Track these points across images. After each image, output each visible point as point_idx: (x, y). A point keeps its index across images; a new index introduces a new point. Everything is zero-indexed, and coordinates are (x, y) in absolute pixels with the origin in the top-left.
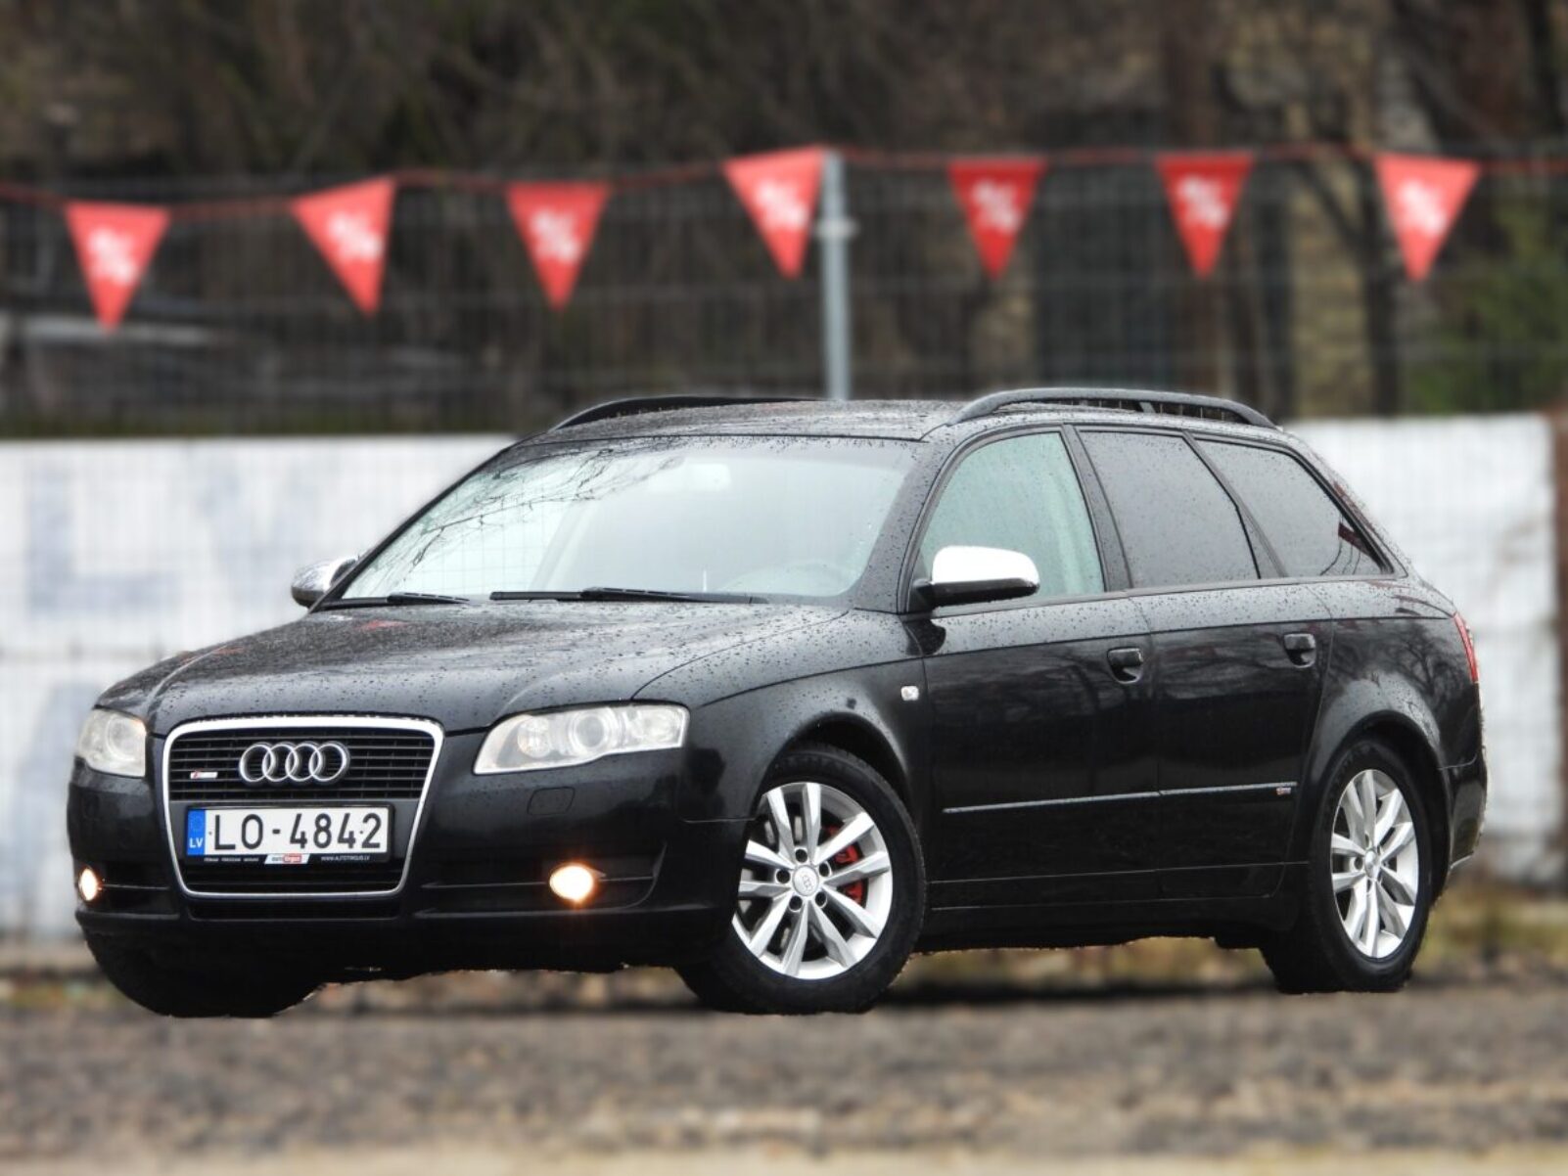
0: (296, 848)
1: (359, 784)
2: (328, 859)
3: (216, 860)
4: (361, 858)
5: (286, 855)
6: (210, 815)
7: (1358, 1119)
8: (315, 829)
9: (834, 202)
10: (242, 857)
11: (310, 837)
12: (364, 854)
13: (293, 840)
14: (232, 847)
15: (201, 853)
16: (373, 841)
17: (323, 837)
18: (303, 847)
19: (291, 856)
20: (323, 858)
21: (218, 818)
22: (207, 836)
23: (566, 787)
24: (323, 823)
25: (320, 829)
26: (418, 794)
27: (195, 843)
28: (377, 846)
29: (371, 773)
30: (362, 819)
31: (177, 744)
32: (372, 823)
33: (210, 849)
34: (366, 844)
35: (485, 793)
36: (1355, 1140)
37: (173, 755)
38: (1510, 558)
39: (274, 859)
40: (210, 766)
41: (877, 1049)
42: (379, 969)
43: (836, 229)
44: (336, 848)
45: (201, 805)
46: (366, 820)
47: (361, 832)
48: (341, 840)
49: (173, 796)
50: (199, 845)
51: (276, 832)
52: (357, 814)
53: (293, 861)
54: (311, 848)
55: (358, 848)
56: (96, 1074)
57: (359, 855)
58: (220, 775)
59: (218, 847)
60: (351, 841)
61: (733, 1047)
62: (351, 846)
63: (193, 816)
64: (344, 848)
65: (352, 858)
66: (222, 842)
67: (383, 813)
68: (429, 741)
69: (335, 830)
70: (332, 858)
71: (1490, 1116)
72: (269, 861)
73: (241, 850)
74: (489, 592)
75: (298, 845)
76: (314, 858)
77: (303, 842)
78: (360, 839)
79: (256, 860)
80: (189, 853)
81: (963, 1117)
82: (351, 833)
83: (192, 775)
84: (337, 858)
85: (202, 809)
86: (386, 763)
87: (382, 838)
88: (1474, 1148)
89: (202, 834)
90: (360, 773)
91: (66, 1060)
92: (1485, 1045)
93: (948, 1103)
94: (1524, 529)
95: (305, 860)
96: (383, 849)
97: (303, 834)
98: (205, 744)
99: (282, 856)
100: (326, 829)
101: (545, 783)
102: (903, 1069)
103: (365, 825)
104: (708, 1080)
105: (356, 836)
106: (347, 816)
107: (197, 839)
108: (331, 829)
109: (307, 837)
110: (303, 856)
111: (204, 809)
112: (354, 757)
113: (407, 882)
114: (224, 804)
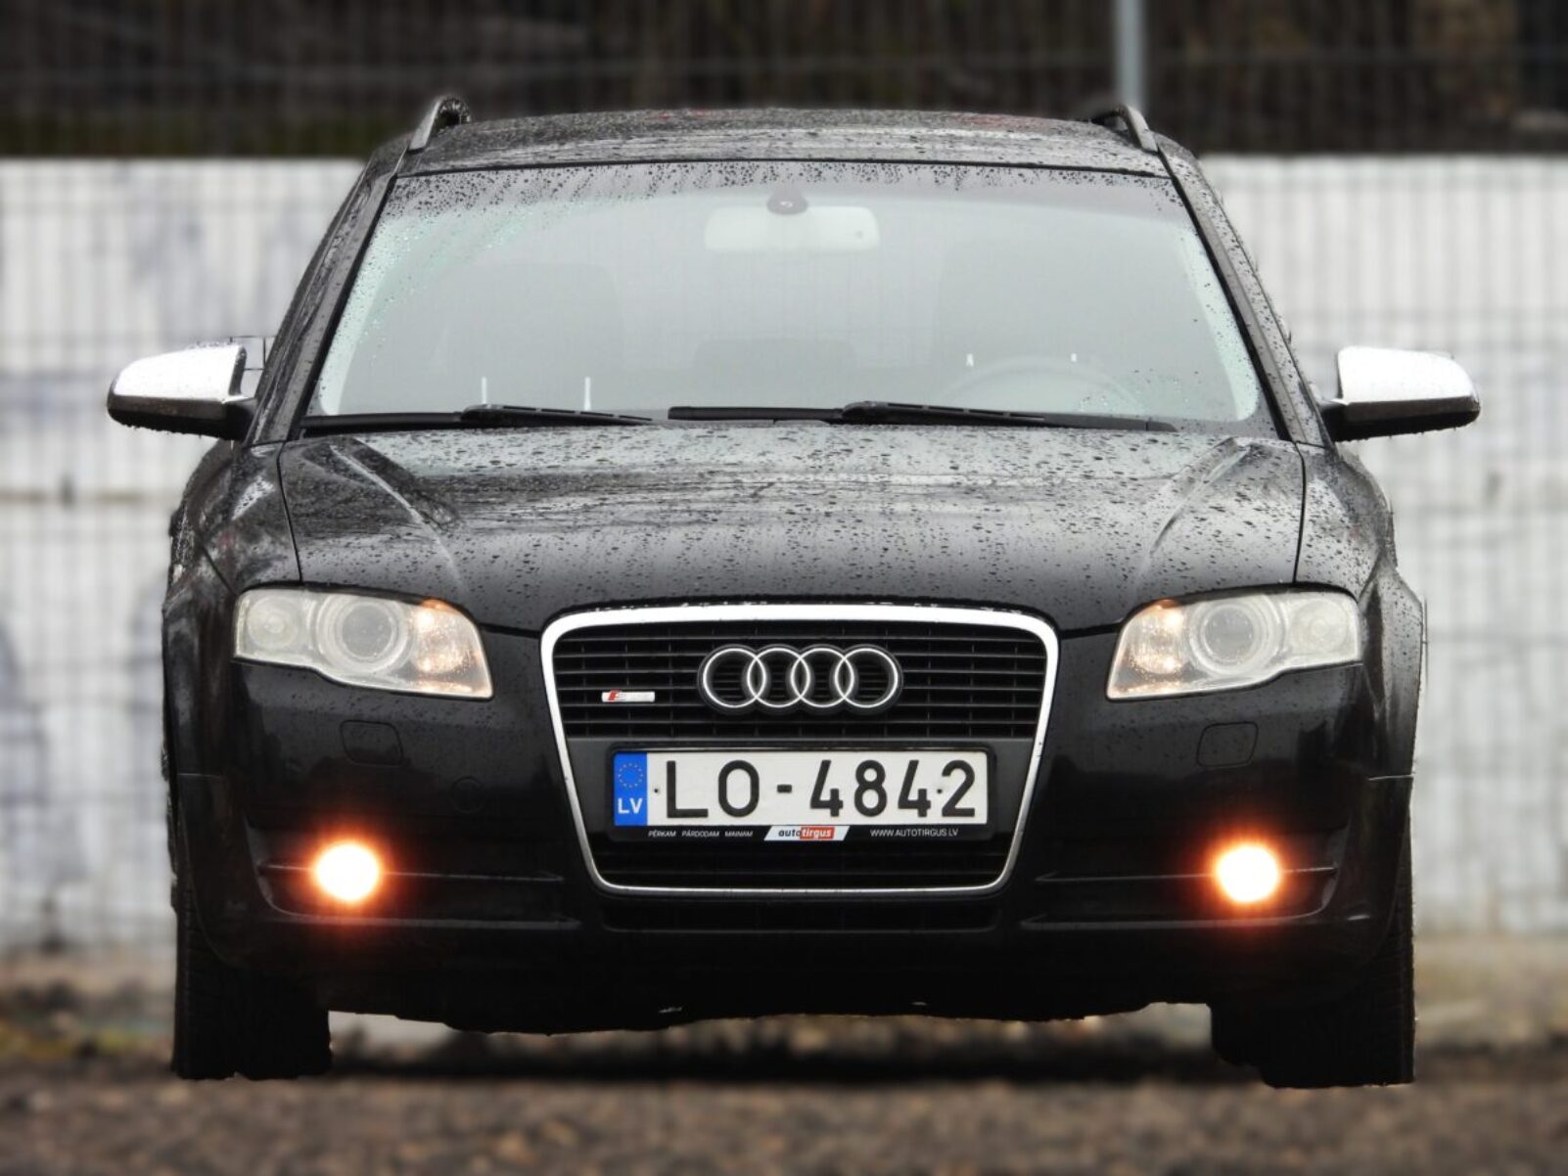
0: (823, 816)
1: (921, 713)
2: (882, 833)
3: (673, 834)
4: (943, 833)
5: (804, 827)
6: (656, 764)
8: (856, 785)
10: (722, 829)
11: (847, 798)
12: (948, 827)
13: (816, 803)
14: (703, 813)
15: (641, 824)
16: (961, 805)
17: (870, 799)
18: (835, 813)
19: (814, 828)
20: (874, 833)
21: (671, 768)
22: (650, 794)
23: (1246, 722)
24: (870, 775)
25: (864, 786)
26: (1031, 731)
27: (627, 805)
28: (970, 813)
29: (937, 696)
30: (941, 771)
31: (561, 645)
32: (959, 776)
33: (657, 815)
34: (949, 810)
35: (1134, 730)
37: (558, 664)
39: (782, 833)
40: (638, 683)
42: (680, 1009)
44: (894, 816)
45: (637, 744)
46: (947, 771)
47: (940, 791)
48: (904, 803)
49: (569, 731)
50: (636, 810)
51: (785, 789)
52: (931, 764)
53: (817, 836)
54: (850, 816)
55: (935, 816)
57: (938, 827)
58: (659, 696)
59: (673, 812)
60: (922, 805)
62: (923, 814)
63: (623, 765)
64: (911, 817)
65: (927, 832)
66: (680, 805)
67: (978, 761)
68: (1036, 645)
69: (893, 786)
70: (890, 833)
72: (772, 836)
73: (718, 818)
74: (667, 405)
75: (827, 812)
76: (854, 830)
77: (835, 805)
78: (938, 802)
79: (749, 834)
80: (617, 823)
82: (923, 793)
83: (606, 697)
84: (898, 833)
85: (640, 751)
86: (964, 680)
87: (977, 800)
89: (641, 791)
90: (921, 696)
95: (840, 835)
96: (981, 818)
97: (835, 793)
98: (619, 646)
99: (798, 829)
100: (877, 786)
101: (1216, 714)
103: (946, 778)
105: (931, 796)
106: (913, 766)
107: (632, 801)
108: (885, 785)
109: (841, 798)
110: (837, 829)
111: (646, 752)
112: (907, 671)
113: (1014, 872)
114: (683, 744)
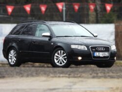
0: (102, 55)
6: (96, 53)
7: (109, 76)
9: (64, 6)
20: (104, 56)
27: (94, 55)
36: (109, 78)
38: (112, 34)
40: (94, 49)
41: (70, 70)
43: (64, 9)
49: (92, 51)
56: (11, 71)
61: (59, 70)
63: (94, 53)
65: (106, 56)
67: (108, 53)
71: (119, 76)
73: (98, 55)
81: (79, 75)
88: (118, 78)
91: (9, 70)
92: (116, 71)
93: (77, 74)
94: (113, 32)
102: (72, 72)
104: (57, 72)
106: (106, 53)
